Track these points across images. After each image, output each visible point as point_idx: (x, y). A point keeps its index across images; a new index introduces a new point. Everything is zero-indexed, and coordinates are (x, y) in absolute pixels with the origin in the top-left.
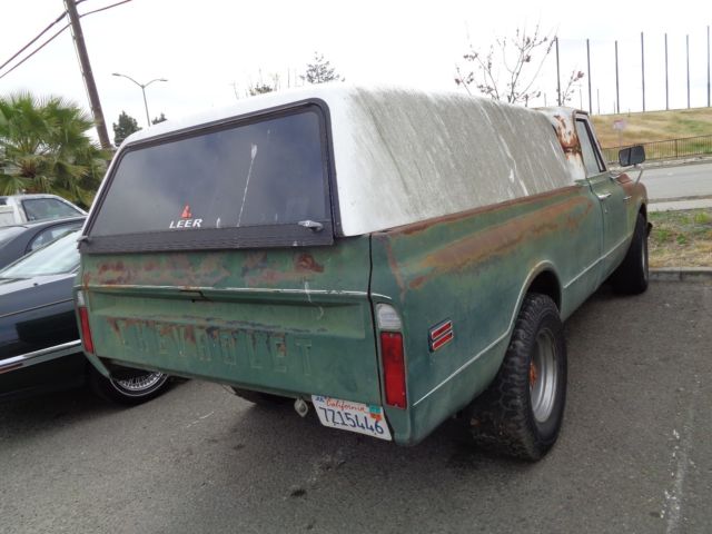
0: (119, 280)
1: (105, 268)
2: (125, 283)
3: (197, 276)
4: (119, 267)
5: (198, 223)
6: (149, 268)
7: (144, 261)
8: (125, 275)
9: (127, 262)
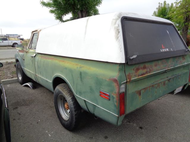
0: (147, 72)
1: (138, 69)
2: (149, 73)
3: (169, 65)
4: (145, 68)
5: (167, 50)
6: (156, 65)
7: (153, 64)
8: (148, 70)
9: (147, 65)
